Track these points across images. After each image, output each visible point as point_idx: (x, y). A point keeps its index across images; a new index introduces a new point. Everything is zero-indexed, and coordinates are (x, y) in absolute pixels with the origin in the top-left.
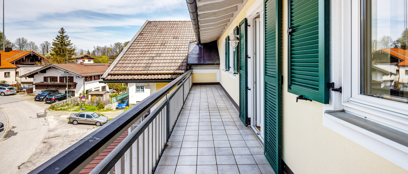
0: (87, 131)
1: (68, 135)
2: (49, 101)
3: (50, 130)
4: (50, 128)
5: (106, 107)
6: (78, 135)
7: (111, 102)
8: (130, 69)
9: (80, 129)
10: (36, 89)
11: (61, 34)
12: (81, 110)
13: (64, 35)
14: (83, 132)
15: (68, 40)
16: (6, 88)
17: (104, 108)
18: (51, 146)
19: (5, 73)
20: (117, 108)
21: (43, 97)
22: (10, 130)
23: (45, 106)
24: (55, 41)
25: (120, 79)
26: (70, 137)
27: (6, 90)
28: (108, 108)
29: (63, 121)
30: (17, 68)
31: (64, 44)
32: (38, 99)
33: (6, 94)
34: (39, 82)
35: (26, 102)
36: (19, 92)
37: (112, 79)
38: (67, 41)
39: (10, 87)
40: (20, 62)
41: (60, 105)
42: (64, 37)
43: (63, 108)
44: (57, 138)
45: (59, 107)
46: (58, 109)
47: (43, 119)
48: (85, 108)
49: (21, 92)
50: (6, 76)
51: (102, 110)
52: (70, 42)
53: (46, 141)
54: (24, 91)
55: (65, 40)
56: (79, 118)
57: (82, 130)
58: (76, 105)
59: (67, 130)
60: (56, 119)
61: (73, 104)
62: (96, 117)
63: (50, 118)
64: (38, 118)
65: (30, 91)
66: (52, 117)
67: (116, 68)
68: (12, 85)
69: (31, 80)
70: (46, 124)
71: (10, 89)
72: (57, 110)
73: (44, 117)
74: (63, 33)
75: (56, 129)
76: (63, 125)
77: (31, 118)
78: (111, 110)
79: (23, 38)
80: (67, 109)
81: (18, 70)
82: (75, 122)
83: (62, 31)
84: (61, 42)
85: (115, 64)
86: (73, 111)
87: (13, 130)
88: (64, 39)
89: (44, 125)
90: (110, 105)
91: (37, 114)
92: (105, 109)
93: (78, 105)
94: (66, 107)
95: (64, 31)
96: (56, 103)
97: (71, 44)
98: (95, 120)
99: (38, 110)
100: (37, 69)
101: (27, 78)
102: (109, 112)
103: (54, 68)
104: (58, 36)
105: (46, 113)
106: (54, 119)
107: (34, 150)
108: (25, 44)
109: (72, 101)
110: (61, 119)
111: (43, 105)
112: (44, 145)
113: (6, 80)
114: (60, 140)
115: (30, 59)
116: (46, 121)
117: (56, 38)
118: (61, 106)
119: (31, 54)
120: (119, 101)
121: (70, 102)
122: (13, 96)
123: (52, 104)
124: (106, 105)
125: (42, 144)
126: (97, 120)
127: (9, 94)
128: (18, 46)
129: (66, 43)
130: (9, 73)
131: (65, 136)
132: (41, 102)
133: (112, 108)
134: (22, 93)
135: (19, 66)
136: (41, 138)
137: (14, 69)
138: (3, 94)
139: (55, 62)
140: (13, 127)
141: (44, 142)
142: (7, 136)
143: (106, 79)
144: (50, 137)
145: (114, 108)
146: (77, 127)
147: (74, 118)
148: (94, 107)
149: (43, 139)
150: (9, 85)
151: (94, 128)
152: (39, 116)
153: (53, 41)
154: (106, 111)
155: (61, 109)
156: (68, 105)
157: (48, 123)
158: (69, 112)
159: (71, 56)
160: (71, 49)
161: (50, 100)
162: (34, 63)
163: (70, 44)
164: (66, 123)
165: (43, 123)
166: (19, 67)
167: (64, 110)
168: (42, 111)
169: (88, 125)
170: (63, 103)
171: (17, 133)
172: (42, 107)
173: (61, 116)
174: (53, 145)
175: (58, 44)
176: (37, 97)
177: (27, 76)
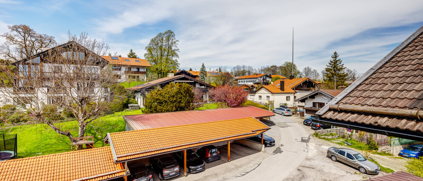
0: (345, 174)
1: (322, 171)
2: (315, 128)
3: (307, 158)
4: (308, 156)
5: (380, 149)
6: (334, 176)
7: (389, 143)
8: (376, 102)
9: (338, 169)
10: (306, 113)
11: (334, 59)
12: (346, 144)
13: (337, 59)
14: (340, 174)
15: (341, 64)
16: (285, 109)
17: (377, 149)
18: (303, 176)
19: (287, 97)
20: (400, 155)
21: (310, 122)
22: (279, 147)
23: (310, 131)
24: (328, 66)
25: (347, 120)
26: (324, 175)
27: (285, 111)
28: (384, 151)
29: (322, 152)
30: (295, 93)
31: (337, 68)
32: (306, 123)
33: (285, 115)
34: (308, 107)
35: (297, 124)
36: (294, 114)
37: (333, 118)
38: (340, 66)
39: (288, 109)
40: (298, 88)
41: (324, 133)
42: (336, 61)
43: (326, 137)
44: (311, 169)
45: (323, 135)
46: (322, 137)
47: (305, 144)
48: (351, 143)
49: (295, 114)
50: (287, 100)
51: (374, 151)
52: (343, 67)
53: (301, 168)
54: (298, 114)
55: (338, 65)
56: (337, 155)
57: (340, 170)
58: (342, 138)
59: (323, 164)
60: (316, 148)
61: (338, 135)
62: (360, 159)
63: (311, 145)
64: (301, 142)
65: (302, 114)
66: (314, 144)
67: (348, 98)
68: (290, 108)
69: (303, 104)
70: (306, 150)
71: (288, 110)
72: (320, 138)
73: (306, 142)
74: (336, 57)
75: (313, 159)
76: (321, 157)
77: (297, 140)
78: (389, 154)
79: (308, 67)
80: (331, 139)
81: (296, 95)
82: (334, 158)
83: (335, 55)
84: (334, 68)
85: (348, 91)
86: (336, 143)
87: (280, 147)
88: (337, 63)
89: (304, 151)
90: (389, 147)
91: (302, 138)
92: (379, 151)
93: (343, 137)
94: (330, 137)
95: (337, 55)
96: (320, 130)
97: (345, 68)
98: (358, 164)
99: (303, 134)
100: (307, 94)
101: (300, 102)
102: (385, 157)
103: (322, 94)
104: (331, 61)
105: (309, 139)
106: (315, 147)
107: (288, 174)
108: (309, 72)
109: (337, 132)
110: (321, 150)
111: (309, 130)
112: (298, 172)
113: (288, 102)
114: (313, 173)
115: (307, 85)
116: (307, 147)
117: (330, 64)
118: (325, 135)
119: (307, 81)
120: (405, 145)
121: (334, 133)
122: (289, 117)
123: (316, 131)
124: (381, 146)
125: (297, 171)
126: (361, 164)
127: (287, 115)
128: (304, 74)
129: (338, 68)
130: (289, 97)
131: (319, 171)
132: (308, 127)
133: (391, 152)
134: (297, 115)
135: (297, 91)
136: (297, 164)
137: (293, 94)
138: (283, 114)
139: (327, 88)
140: (282, 145)
141: (298, 169)
142: (275, 152)
143: (323, 117)
144: (305, 166)
145: (396, 154)
146: (335, 164)
147: (333, 153)
148: (363, 144)
149: (299, 165)
150: (287, 108)
151: (356, 173)
152: (303, 141)
153: (327, 67)
154: (380, 154)
155: (324, 138)
156: (332, 135)
157: (308, 150)
158: (331, 144)
159: (343, 82)
160: (344, 73)
161: (315, 126)
162: (310, 89)
163: (343, 68)
164: (324, 156)
165: (304, 148)
166: (296, 93)
167: (328, 140)
168: (306, 136)
169: (348, 167)
170: (327, 132)
171: (282, 151)
172: (307, 132)
173: (322, 146)
174: (305, 176)
175: (331, 69)
176: (305, 121)
177: (300, 101)
